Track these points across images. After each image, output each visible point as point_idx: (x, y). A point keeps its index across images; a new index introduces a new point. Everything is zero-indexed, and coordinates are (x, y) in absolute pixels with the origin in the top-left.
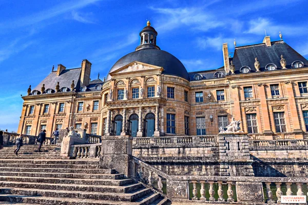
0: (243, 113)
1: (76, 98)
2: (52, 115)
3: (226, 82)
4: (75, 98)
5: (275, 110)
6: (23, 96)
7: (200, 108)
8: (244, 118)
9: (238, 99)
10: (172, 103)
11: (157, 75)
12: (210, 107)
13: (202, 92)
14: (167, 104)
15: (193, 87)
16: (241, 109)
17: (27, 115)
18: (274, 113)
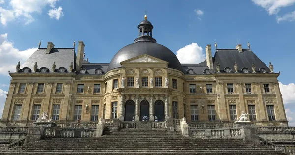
0: (227, 104)
1: (76, 79)
2: (48, 95)
3: (214, 78)
4: (74, 79)
5: (249, 104)
6: (10, 72)
7: (194, 97)
8: (228, 108)
9: (223, 93)
10: (175, 93)
11: (165, 68)
12: (202, 98)
13: (195, 84)
14: (172, 93)
15: (188, 79)
16: (226, 101)
17: (17, 92)
18: (248, 105)
